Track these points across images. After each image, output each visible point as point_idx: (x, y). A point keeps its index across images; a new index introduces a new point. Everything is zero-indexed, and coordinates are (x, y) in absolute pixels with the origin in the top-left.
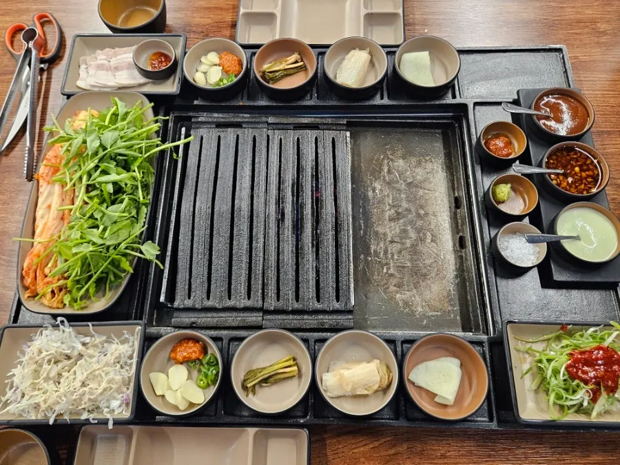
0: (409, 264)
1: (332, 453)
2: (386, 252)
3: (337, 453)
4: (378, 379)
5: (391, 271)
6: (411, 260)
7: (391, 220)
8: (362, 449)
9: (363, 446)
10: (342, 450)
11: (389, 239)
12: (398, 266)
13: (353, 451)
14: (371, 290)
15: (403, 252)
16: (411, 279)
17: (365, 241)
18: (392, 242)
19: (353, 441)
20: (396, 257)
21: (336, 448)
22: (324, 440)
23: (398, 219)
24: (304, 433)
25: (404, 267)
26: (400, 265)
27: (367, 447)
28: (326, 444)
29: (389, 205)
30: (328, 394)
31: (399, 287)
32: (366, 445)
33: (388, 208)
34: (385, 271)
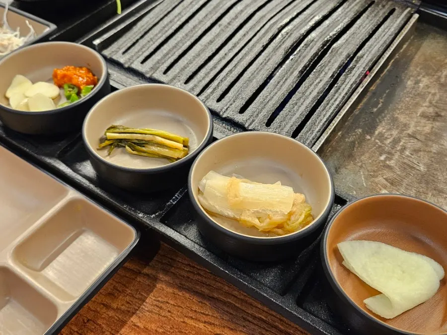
0: (422, 168)
1: (155, 303)
2: (396, 141)
3: (161, 308)
4: (287, 211)
5: (392, 163)
6: (428, 166)
7: (424, 115)
8: (201, 325)
9: (205, 322)
10: (170, 308)
11: (410, 131)
12: (405, 163)
13: (186, 320)
14: (349, 167)
15: (422, 153)
16: (416, 185)
17: (374, 120)
18: (412, 136)
19: (195, 308)
20: (407, 153)
21: (165, 299)
22: (155, 279)
23: (434, 120)
24: (132, 238)
25: (412, 168)
26: (410, 163)
27: (210, 328)
28: (155, 286)
29: (430, 102)
30: (201, 199)
31: (392, 184)
32: (210, 324)
33: (427, 104)
34: (382, 158)
